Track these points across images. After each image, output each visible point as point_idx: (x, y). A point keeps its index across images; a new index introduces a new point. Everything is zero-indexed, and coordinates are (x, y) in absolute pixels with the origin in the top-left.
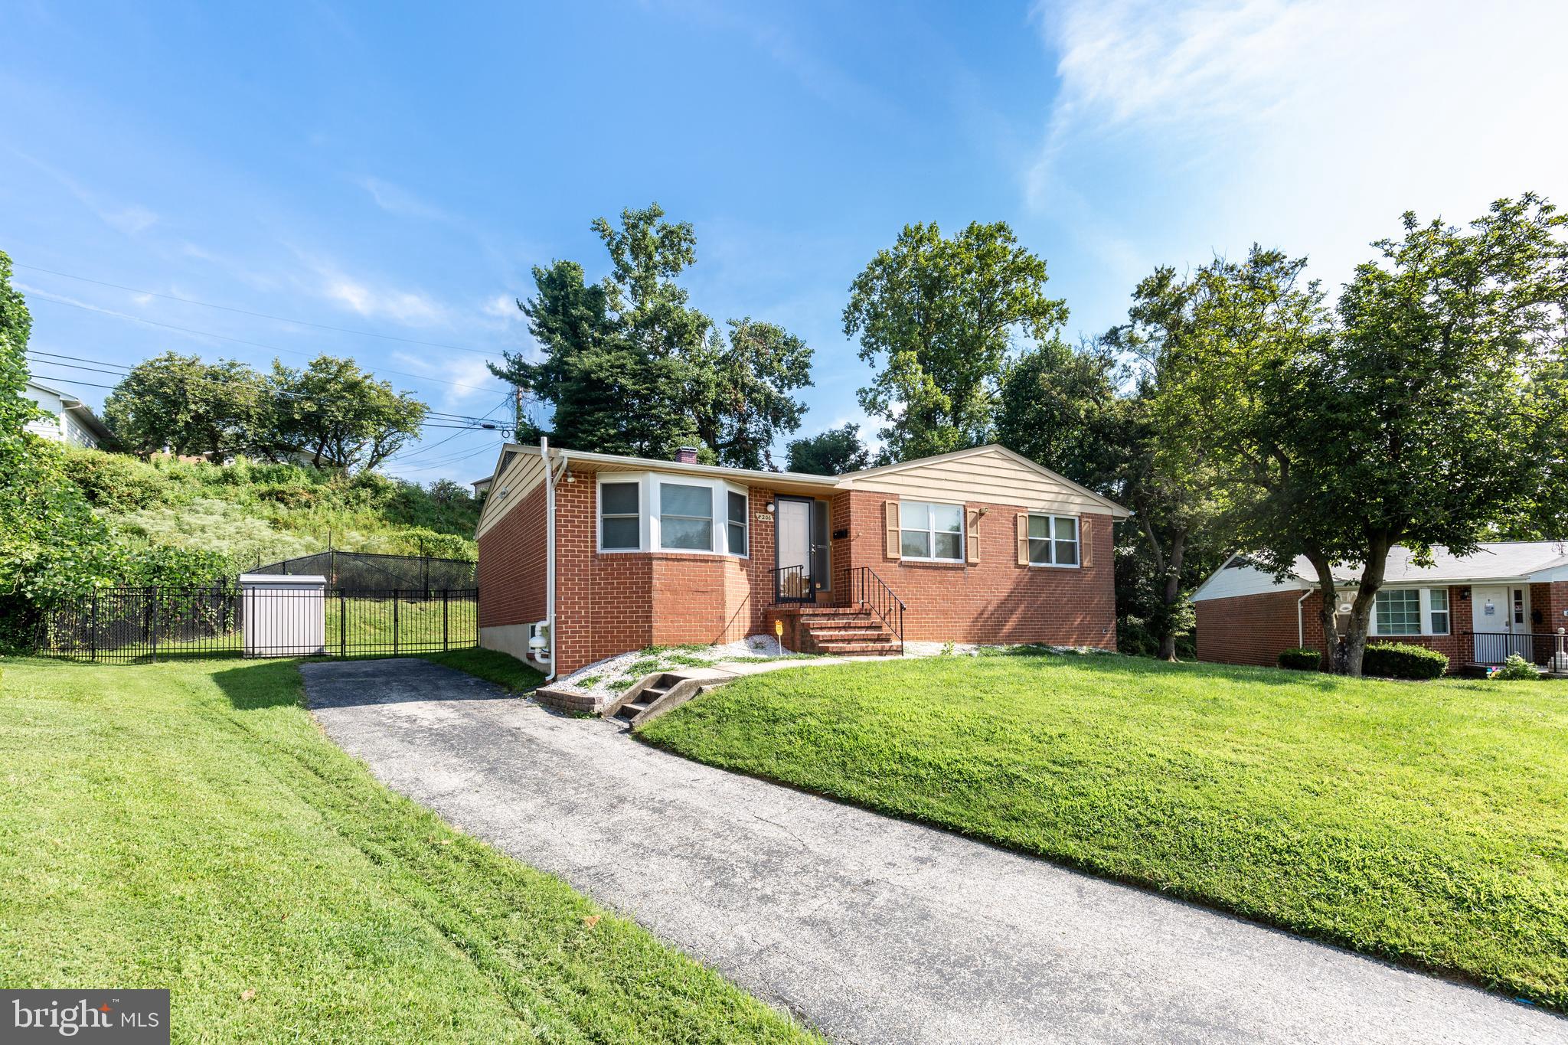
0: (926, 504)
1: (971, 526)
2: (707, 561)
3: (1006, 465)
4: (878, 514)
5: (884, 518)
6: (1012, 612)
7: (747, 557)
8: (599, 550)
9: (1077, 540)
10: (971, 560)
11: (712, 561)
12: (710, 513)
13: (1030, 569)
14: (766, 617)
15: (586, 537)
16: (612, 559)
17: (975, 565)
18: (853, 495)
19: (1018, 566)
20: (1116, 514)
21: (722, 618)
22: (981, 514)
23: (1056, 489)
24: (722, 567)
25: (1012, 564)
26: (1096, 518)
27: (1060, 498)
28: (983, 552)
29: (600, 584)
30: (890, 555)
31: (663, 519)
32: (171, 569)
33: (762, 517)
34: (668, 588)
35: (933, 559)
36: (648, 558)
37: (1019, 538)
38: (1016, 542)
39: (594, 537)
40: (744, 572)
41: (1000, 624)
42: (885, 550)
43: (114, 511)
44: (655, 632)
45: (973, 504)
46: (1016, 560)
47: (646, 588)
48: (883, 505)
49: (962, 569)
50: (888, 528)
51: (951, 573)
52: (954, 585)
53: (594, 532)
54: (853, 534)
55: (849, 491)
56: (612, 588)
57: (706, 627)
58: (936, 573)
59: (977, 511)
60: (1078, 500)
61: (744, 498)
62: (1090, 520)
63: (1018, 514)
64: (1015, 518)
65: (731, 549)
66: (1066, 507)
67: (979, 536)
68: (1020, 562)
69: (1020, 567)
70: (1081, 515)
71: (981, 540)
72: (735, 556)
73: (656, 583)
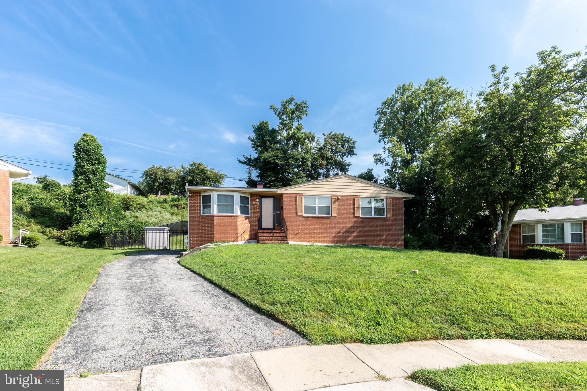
0: (313, 197)
1: (334, 203)
2: (232, 217)
3: (347, 181)
4: (294, 200)
5: (296, 202)
6: (352, 233)
7: (250, 216)
8: (202, 215)
9: (385, 207)
10: (333, 215)
12: (233, 203)
13: (361, 218)
14: (256, 234)
15: (198, 211)
16: (204, 217)
17: (335, 217)
19: (354, 217)
20: (404, 196)
21: (237, 234)
22: (338, 199)
23: (375, 189)
24: (237, 219)
25: (352, 216)
26: (394, 199)
27: (376, 192)
28: (339, 212)
29: (201, 224)
30: (298, 214)
31: (218, 205)
32: (135, 226)
33: (255, 203)
34: (219, 225)
35: (317, 215)
36: (213, 216)
37: (355, 207)
38: (354, 208)
39: (200, 211)
40: (247, 220)
41: (347, 237)
42: (297, 212)
43: (132, 212)
44: (215, 238)
45: (335, 196)
46: (354, 215)
47: (212, 225)
48: (296, 198)
49: (330, 218)
50: (298, 205)
51: (324, 220)
52: (326, 224)
53: (200, 209)
54: (284, 207)
55: (283, 194)
56: (204, 225)
57: (231, 236)
58: (318, 220)
59: (336, 198)
60: (386, 192)
61: (248, 198)
62: (391, 199)
63: (355, 198)
64: (354, 200)
65: (242, 213)
66: (379, 195)
67: (337, 207)
68: (356, 215)
69: (356, 217)
70: (387, 198)
71: (338, 208)
72: (244, 215)
73: (215, 223)
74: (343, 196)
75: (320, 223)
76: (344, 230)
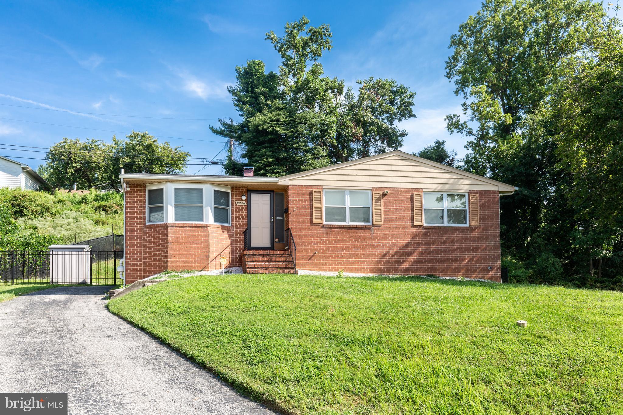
0: (341, 191)
1: (376, 202)
2: (198, 227)
3: (400, 162)
4: (307, 198)
5: (311, 200)
6: (409, 255)
7: (230, 225)
8: (147, 223)
9: (467, 208)
10: (375, 223)
11: (202, 227)
12: (202, 202)
13: (424, 228)
14: (241, 258)
15: (141, 217)
16: (151, 228)
17: (379, 226)
18: (290, 188)
19: (413, 226)
20: (501, 189)
21: (207, 257)
22: (384, 195)
23: (448, 176)
24: (207, 230)
25: (409, 225)
26: (483, 194)
27: (451, 181)
28: (386, 218)
29: (146, 240)
30: (315, 221)
31: (176, 207)
33: (239, 203)
34: (177, 241)
35: (348, 223)
36: (166, 226)
37: (415, 208)
38: (412, 211)
39: (144, 217)
40: (226, 233)
41: (400, 262)
42: (312, 219)
44: (169, 264)
45: (378, 189)
46: (413, 222)
47: (165, 241)
48: (311, 193)
49: (370, 229)
50: (314, 206)
51: (360, 231)
52: (363, 239)
53: (144, 214)
54: (290, 210)
55: (287, 186)
56: (151, 242)
57: (198, 261)
58: (350, 231)
59: (381, 193)
60: (468, 182)
61: (228, 193)
62: (478, 195)
63: (415, 193)
64: (412, 196)
65: (216, 221)
66: (457, 187)
67: (382, 208)
68: (416, 223)
69: (416, 226)
70: (470, 192)
71: (385, 211)
72: (219, 225)
73: (170, 239)
74: (393, 189)
75: (352, 237)
76: (395, 250)
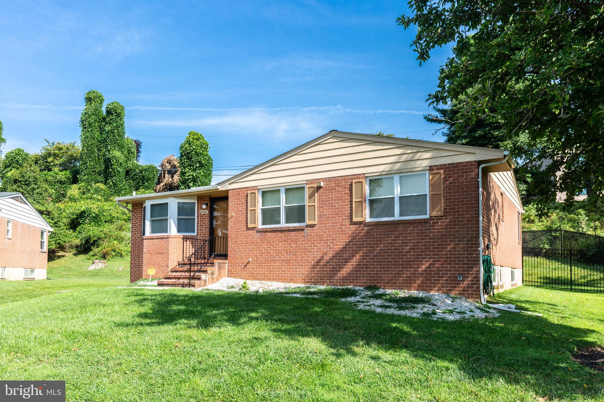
0: (276, 190)
2: (162, 238)
3: (340, 145)
4: (244, 201)
5: (247, 203)
6: (347, 260)
7: (195, 234)
9: (427, 192)
10: (309, 222)
11: (165, 238)
12: (167, 216)
13: (366, 224)
17: (312, 226)
18: (230, 194)
19: (352, 223)
20: (480, 158)
21: (168, 266)
22: (318, 188)
23: (399, 151)
24: (168, 241)
25: (347, 222)
26: (451, 169)
27: (404, 157)
28: (320, 216)
30: (250, 226)
34: (149, 252)
35: (283, 224)
36: (143, 239)
37: (354, 200)
38: (351, 204)
40: (190, 242)
41: (336, 269)
42: (247, 223)
44: (143, 273)
46: (351, 219)
48: (247, 196)
49: (303, 230)
50: (249, 209)
51: (293, 234)
52: (296, 242)
58: (283, 235)
59: (315, 185)
60: (428, 155)
62: (442, 171)
63: (354, 181)
64: (351, 185)
65: (179, 231)
66: (412, 164)
67: (316, 204)
68: (355, 219)
69: (355, 223)
70: (431, 168)
71: (319, 207)
72: (182, 235)
74: (329, 179)
75: (285, 241)
76: (330, 254)
